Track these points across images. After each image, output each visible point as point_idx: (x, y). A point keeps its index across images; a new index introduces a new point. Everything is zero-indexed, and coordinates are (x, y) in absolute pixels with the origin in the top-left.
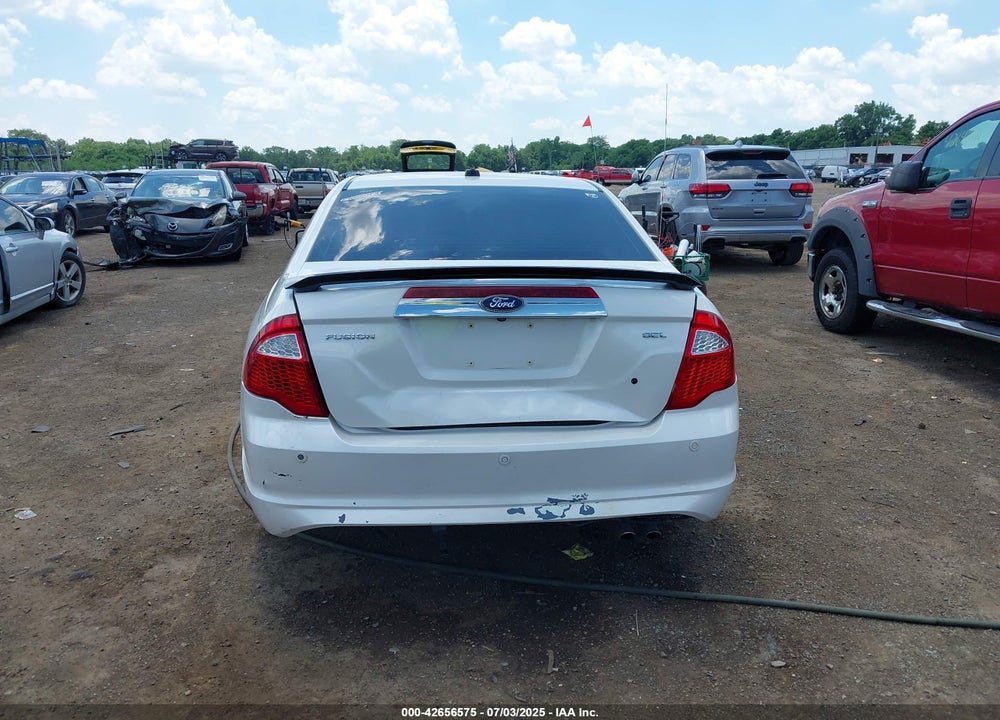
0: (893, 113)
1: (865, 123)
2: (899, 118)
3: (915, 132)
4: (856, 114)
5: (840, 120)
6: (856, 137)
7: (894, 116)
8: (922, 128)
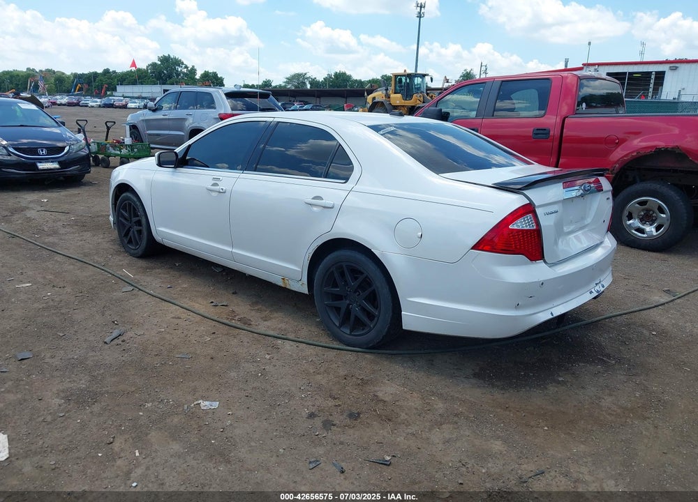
0: (183, 63)
1: (166, 69)
2: (186, 67)
3: (198, 77)
4: (159, 63)
5: (149, 65)
6: (161, 78)
7: (183, 66)
8: (202, 75)
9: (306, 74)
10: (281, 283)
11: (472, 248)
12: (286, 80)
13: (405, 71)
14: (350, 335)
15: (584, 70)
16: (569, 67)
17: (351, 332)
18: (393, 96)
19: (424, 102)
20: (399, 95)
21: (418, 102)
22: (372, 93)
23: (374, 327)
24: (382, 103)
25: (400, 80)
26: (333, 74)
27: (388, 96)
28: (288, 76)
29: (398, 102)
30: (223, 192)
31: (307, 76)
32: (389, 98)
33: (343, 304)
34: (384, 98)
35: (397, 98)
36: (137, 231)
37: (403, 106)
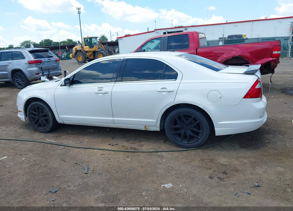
9: (30, 41)
10: (144, 129)
11: (243, 98)
12: (20, 44)
13: (88, 36)
14: (188, 143)
15: (155, 32)
16: (149, 31)
17: (188, 142)
18: (85, 47)
19: (99, 49)
20: (88, 47)
21: (97, 49)
22: (74, 47)
23: (200, 138)
24: (80, 51)
25: (87, 40)
26: (44, 40)
27: (82, 47)
28: (22, 42)
29: (88, 49)
30: (106, 93)
31: (31, 42)
32: (83, 48)
33: (182, 132)
34: (81, 48)
35: (87, 48)
36: (44, 120)
37: (90, 51)
